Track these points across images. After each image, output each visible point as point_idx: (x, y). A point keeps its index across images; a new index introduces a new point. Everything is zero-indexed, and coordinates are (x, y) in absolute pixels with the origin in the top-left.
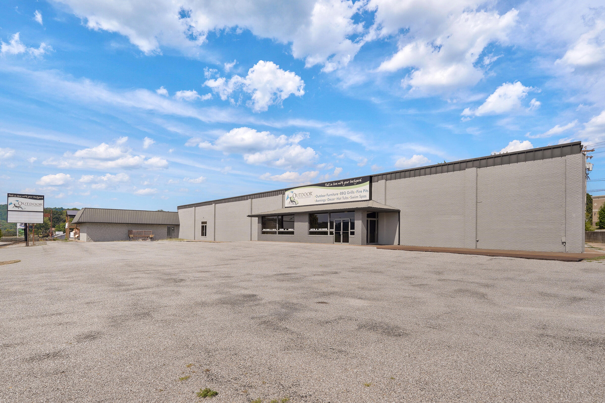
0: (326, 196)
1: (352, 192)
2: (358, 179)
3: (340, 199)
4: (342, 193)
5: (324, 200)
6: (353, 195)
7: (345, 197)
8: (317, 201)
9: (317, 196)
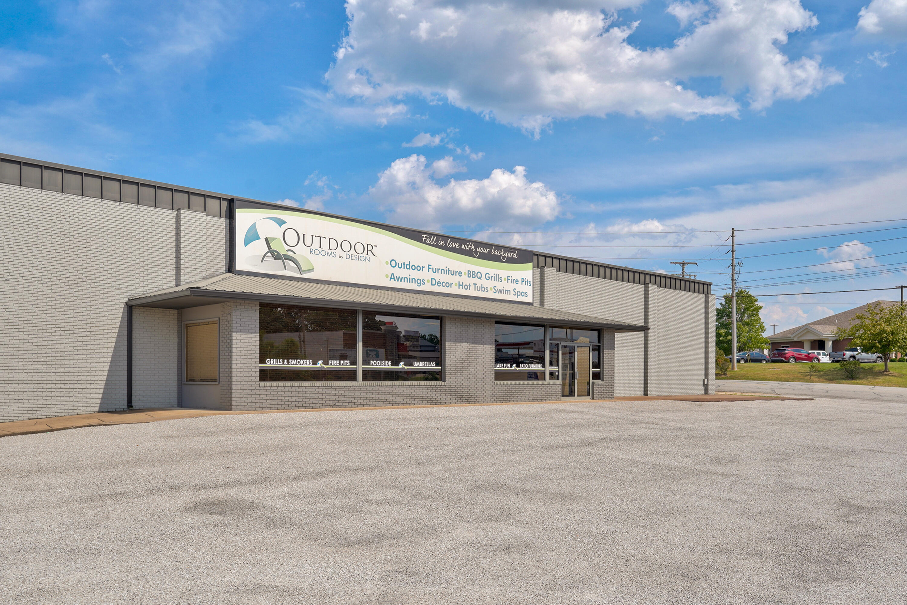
0: (426, 269)
1: (498, 278)
2: (511, 252)
3: (468, 287)
4: (471, 274)
5: (420, 282)
6: (500, 286)
7: (479, 285)
8: (393, 277)
9: (393, 263)
